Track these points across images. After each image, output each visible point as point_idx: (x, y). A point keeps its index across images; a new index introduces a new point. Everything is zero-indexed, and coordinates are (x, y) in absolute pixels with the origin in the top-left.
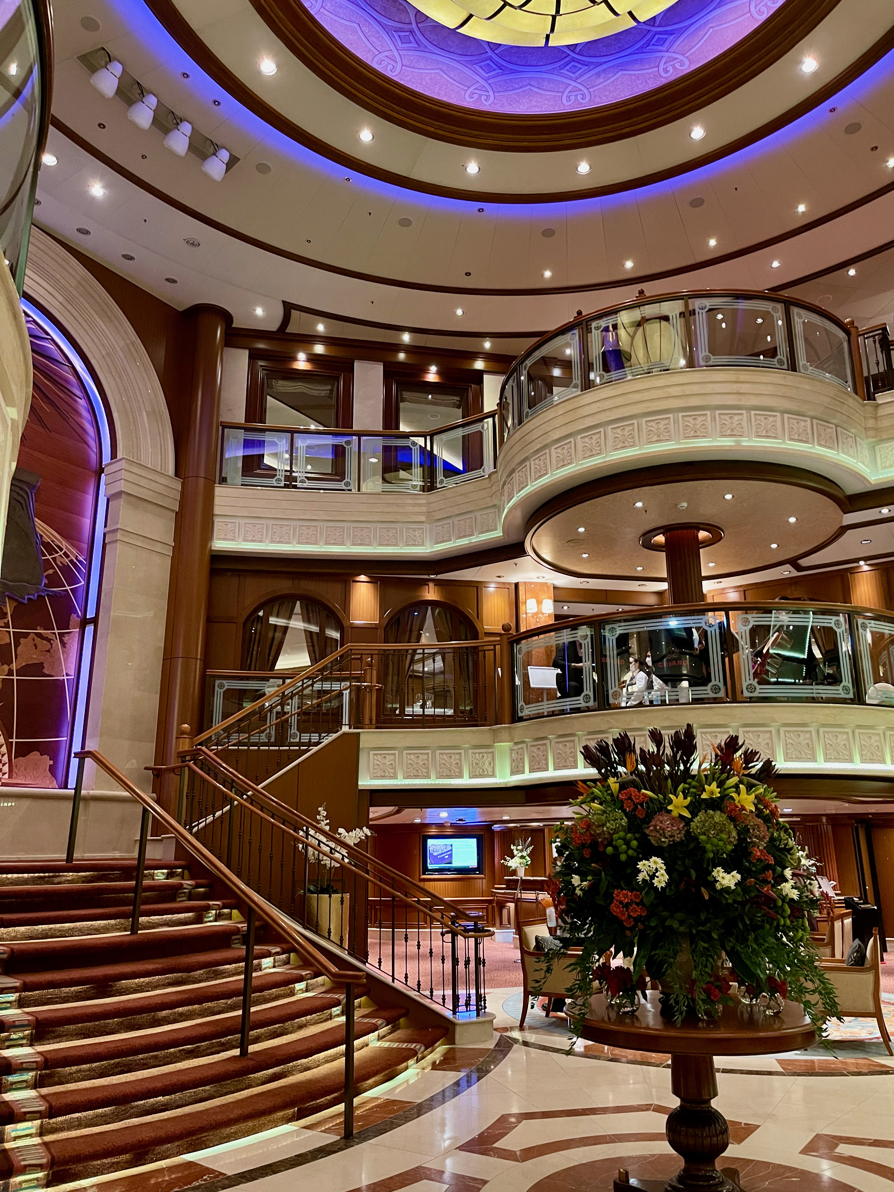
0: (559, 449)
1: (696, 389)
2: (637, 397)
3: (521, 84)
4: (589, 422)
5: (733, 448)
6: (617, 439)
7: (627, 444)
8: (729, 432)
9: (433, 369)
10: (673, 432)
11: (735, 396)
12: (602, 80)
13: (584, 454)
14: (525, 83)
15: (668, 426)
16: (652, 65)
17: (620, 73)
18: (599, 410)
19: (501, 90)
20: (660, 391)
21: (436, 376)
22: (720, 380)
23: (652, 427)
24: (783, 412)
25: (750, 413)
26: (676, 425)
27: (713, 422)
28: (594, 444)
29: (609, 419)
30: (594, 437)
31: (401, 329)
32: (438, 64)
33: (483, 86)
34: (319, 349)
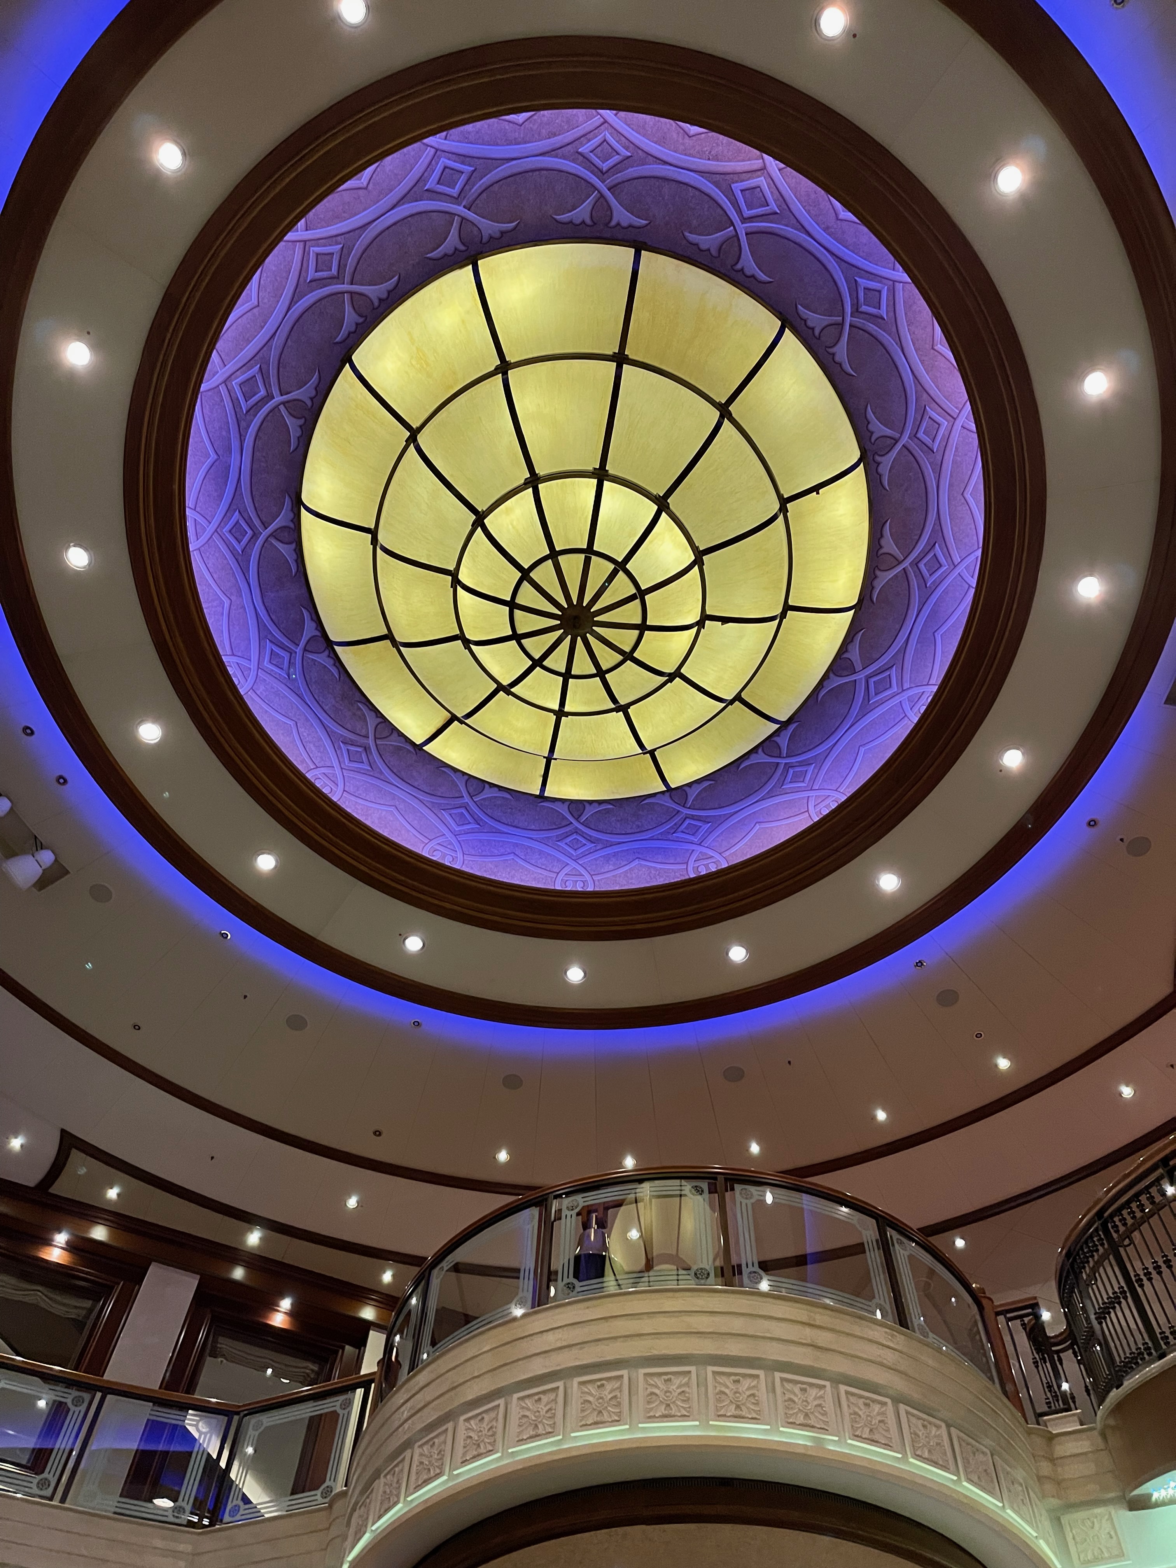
0: (472, 1422)
1: (737, 1325)
2: (633, 1326)
3: (502, 850)
4: (538, 1367)
5: (810, 1453)
6: (587, 1405)
7: (606, 1417)
8: (801, 1419)
9: (286, 1304)
10: (695, 1405)
11: (809, 1350)
12: (611, 867)
13: (520, 1433)
14: (509, 850)
15: (687, 1390)
16: (678, 860)
17: (637, 862)
18: (559, 1345)
19: (473, 853)
20: (673, 1320)
21: (287, 1318)
22: (780, 1316)
23: (657, 1387)
24: (898, 1400)
25: (837, 1389)
26: (703, 1389)
27: (771, 1394)
28: (543, 1413)
29: (577, 1363)
30: (545, 1399)
31: (249, 1219)
32: (394, 799)
33: (451, 844)
34: (99, 1233)
